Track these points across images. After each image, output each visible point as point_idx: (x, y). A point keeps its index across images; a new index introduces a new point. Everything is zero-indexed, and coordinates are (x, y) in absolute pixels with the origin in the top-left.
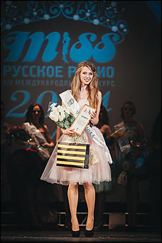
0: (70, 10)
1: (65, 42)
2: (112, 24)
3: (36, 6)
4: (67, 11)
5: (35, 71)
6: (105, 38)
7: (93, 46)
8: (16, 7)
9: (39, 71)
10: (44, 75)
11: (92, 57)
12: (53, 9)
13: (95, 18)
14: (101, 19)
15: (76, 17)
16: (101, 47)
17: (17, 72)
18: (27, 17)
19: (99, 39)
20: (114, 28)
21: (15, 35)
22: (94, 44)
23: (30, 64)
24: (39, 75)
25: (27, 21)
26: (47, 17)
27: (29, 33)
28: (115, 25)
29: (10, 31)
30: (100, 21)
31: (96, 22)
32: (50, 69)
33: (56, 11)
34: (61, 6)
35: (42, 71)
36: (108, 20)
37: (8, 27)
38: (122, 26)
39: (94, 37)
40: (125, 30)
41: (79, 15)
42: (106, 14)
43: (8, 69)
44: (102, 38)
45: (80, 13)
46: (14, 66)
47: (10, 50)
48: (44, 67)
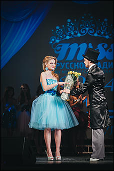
0: (92, 31)
3: (73, 29)
5: (73, 65)
7: (106, 51)
8: (61, 30)
9: (75, 65)
10: (78, 68)
11: (105, 57)
12: (82, 31)
13: (107, 35)
14: (110, 35)
15: (96, 35)
16: (110, 51)
17: (63, 66)
18: (68, 35)
21: (61, 46)
22: (106, 50)
23: (70, 62)
26: (79, 35)
27: (69, 44)
29: (58, 44)
30: (110, 37)
31: (107, 37)
32: (82, 64)
33: (84, 31)
34: (87, 29)
35: (77, 65)
37: (58, 41)
39: (106, 46)
41: (97, 33)
43: (58, 64)
44: (111, 46)
46: (61, 64)
47: (58, 54)
48: (78, 63)
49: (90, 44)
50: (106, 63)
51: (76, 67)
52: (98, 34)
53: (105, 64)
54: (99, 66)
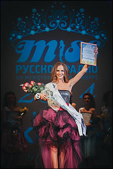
0: (64, 24)
1: (61, 47)
2: (96, 33)
3: (40, 22)
4: (62, 25)
5: (39, 69)
8: (24, 23)
9: (42, 69)
10: (46, 72)
12: (52, 24)
13: (83, 30)
14: (87, 30)
15: (69, 29)
17: (26, 70)
18: (33, 30)
20: (97, 37)
21: (24, 43)
23: (35, 64)
24: (42, 72)
25: (33, 32)
26: (47, 29)
27: (34, 41)
28: (98, 35)
29: (20, 40)
30: (87, 32)
31: (84, 32)
32: (51, 67)
33: (54, 25)
34: (58, 21)
35: (45, 69)
36: (92, 31)
37: (19, 37)
38: (103, 35)
40: (105, 38)
42: (91, 27)
43: (19, 68)
45: (72, 26)
46: (24, 66)
47: (21, 54)
48: (46, 66)
49: (62, 42)
51: (44, 71)
52: (72, 28)
54: (73, 69)
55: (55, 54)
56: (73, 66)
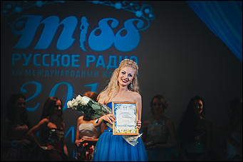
1: (83, 28)
2: (136, 8)
5: (48, 60)
6: (128, 24)
7: (115, 34)
9: (53, 60)
10: (58, 65)
11: (113, 45)
13: (117, 2)
14: (124, 3)
16: (124, 33)
17: (28, 61)
19: (121, 25)
20: (139, 14)
21: (26, 19)
22: (115, 31)
23: (42, 52)
24: (52, 64)
25: (39, 4)
27: (41, 17)
28: (139, 10)
30: (123, 5)
31: (118, 6)
32: (66, 58)
35: (57, 60)
36: (131, 4)
37: (18, 9)
38: (147, 11)
39: (115, 23)
40: (151, 16)
43: (17, 57)
44: (126, 24)
46: (24, 55)
47: (20, 36)
48: (58, 56)
49: (84, 19)
50: (115, 57)
53: (113, 59)
54: (100, 62)
55: (73, 37)
56: (100, 57)
